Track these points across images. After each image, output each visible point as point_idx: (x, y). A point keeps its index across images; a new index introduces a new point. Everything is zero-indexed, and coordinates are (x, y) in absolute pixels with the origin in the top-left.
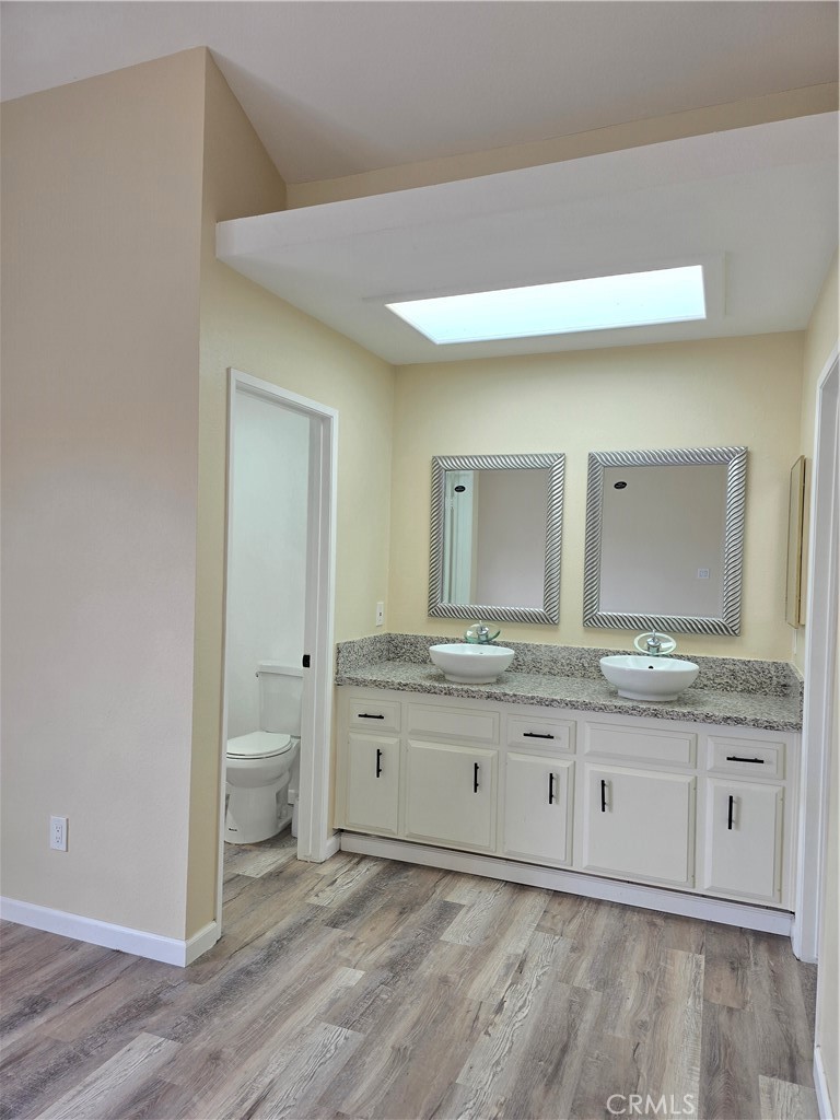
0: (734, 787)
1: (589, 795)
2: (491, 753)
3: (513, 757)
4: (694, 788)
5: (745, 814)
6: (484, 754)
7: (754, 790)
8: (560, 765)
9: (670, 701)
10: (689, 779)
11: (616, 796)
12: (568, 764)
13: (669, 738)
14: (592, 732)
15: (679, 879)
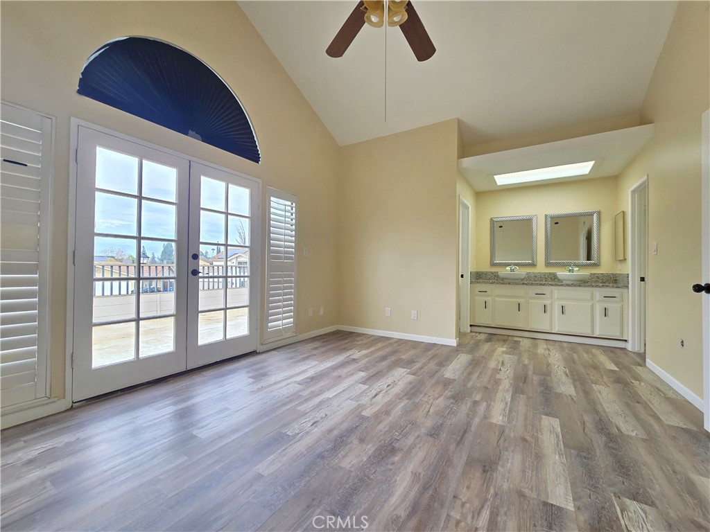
0: (606, 305)
1: (557, 310)
3: (531, 301)
4: (592, 306)
5: (610, 313)
6: (522, 301)
7: (613, 307)
8: (547, 302)
9: (582, 283)
10: (591, 304)
11: (566, 310)
12: (550, 302)
13: (584, 292)
14: (557, 292)
15: (588, 333)
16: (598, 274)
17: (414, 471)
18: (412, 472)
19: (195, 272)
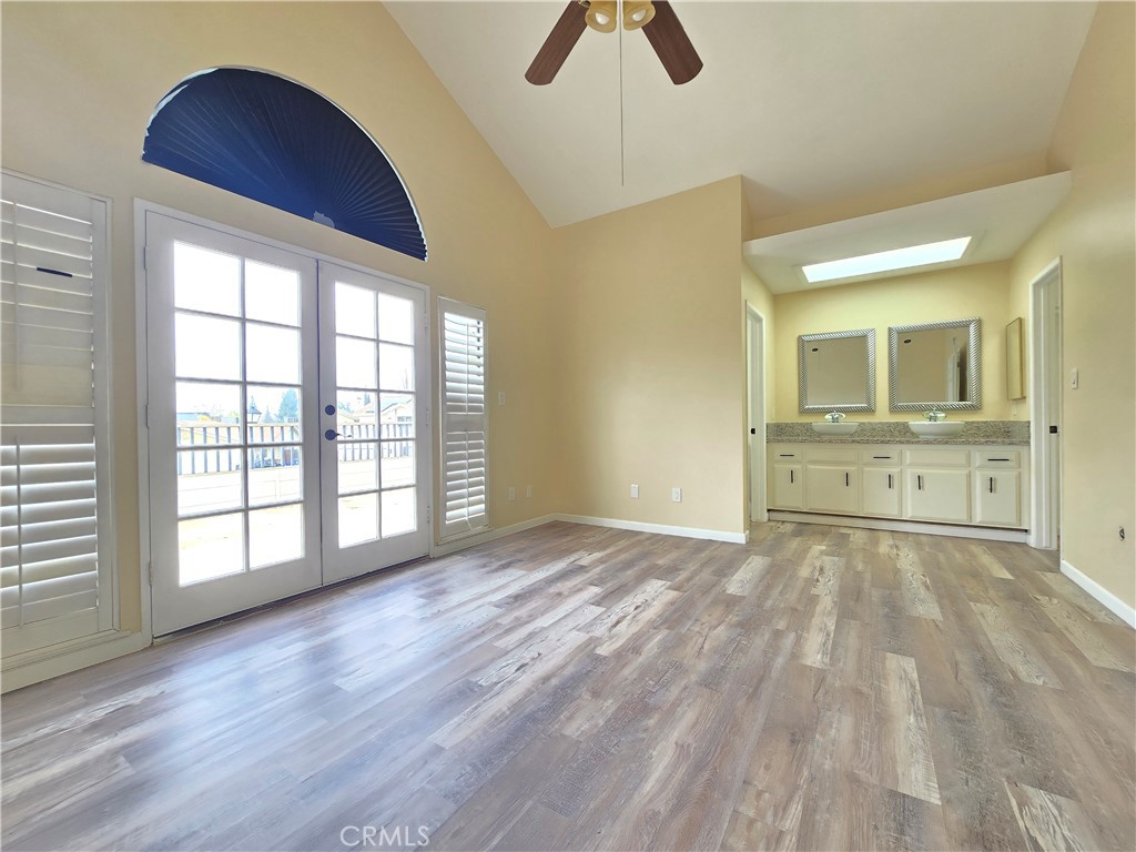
0: (992, 474)
1: (910, 484)
2: (854, 468)
3: (866, 469)
4: (969, 476)
5: (998, 486)
6: (851, 469)
7: (1004, 476)
8: (894, 471)
9: (949, 438)
10: (966, 472)
11: (926, 483)
12: (899, 470)
13: (955, 454)
14: (909, 453)
15: (962, 518)
16: (978, 422)
17: (680, 742)
18: (676, 743)
19: (332, 435)
